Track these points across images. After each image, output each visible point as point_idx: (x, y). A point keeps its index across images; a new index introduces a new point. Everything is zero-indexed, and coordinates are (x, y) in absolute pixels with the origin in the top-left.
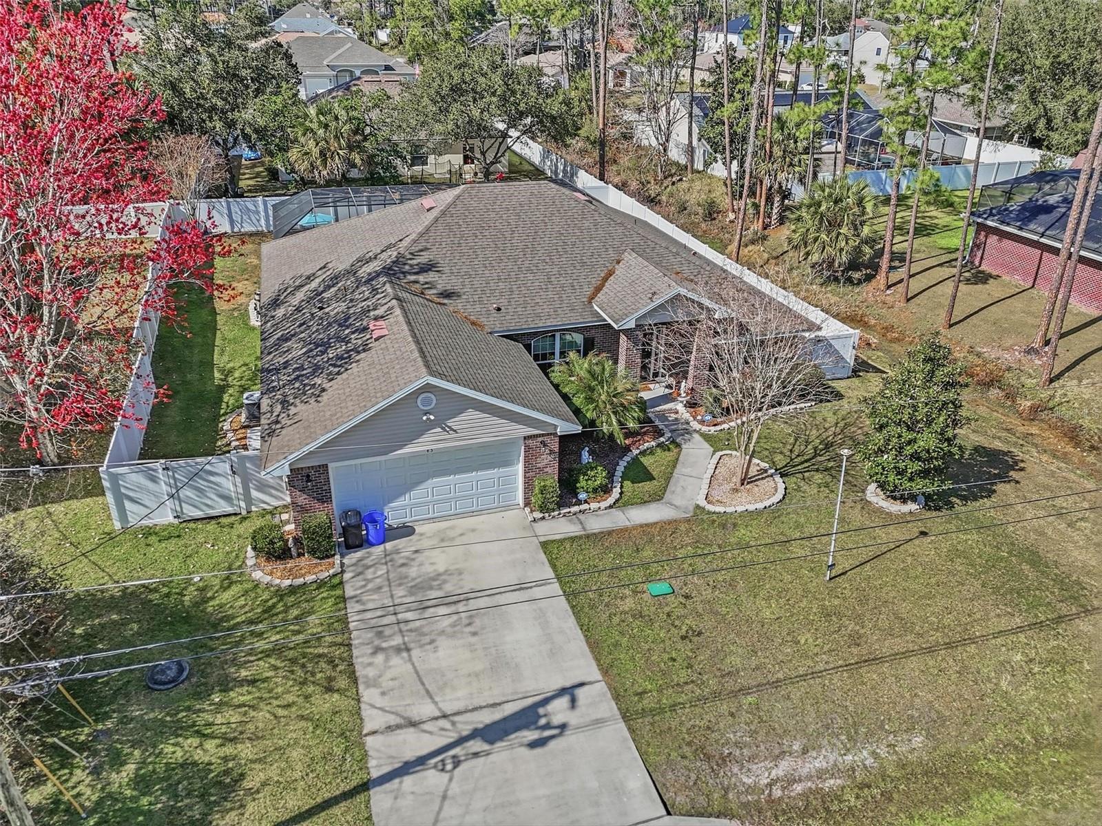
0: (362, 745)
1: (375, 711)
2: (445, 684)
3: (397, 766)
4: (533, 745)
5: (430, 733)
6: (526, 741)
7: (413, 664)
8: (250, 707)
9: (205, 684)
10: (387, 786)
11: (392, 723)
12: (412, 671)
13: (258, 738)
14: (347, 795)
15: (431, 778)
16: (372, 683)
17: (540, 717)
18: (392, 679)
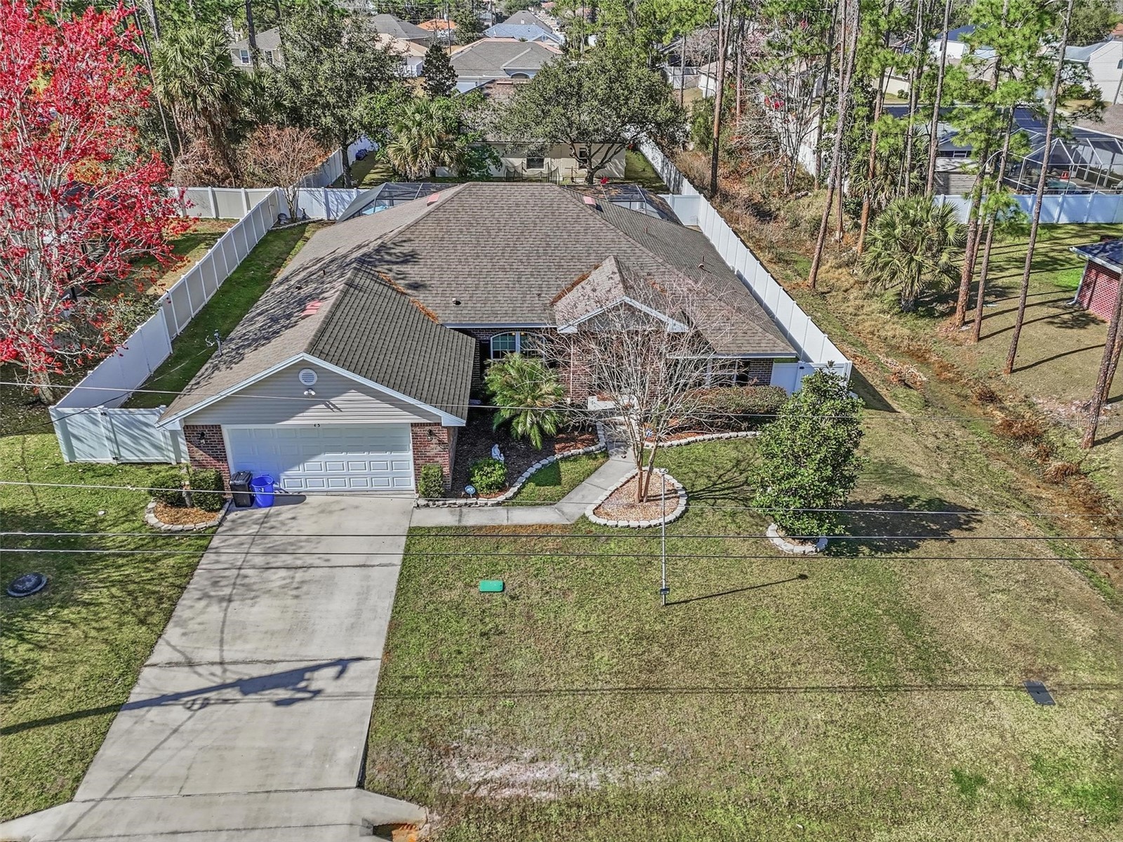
0: (138, 672)
1: (168, 648)
2: (240, 637)
3: (154, 696)
4: (279, 703)
5: (200, 675)
6: (276, 698)
7: (225, 615)
8: (72, 624)
9: (50, 599)
10: (136, 712)
11: (175, 660)
12: (221, 620)
13: (62, 650)
14: (99, 711)
15: (177, 713)
16: (182, 623)
17: (303, 679)
18: (199, 624)
